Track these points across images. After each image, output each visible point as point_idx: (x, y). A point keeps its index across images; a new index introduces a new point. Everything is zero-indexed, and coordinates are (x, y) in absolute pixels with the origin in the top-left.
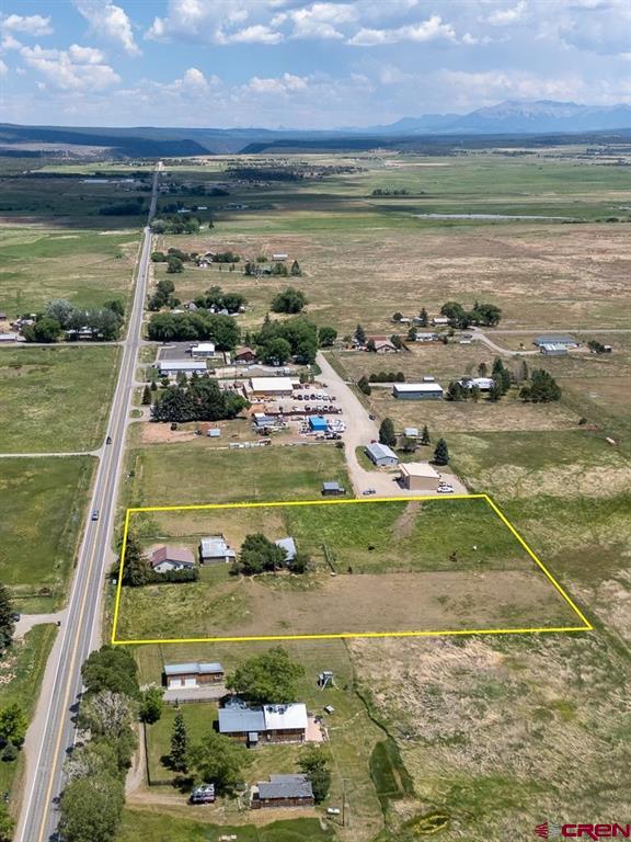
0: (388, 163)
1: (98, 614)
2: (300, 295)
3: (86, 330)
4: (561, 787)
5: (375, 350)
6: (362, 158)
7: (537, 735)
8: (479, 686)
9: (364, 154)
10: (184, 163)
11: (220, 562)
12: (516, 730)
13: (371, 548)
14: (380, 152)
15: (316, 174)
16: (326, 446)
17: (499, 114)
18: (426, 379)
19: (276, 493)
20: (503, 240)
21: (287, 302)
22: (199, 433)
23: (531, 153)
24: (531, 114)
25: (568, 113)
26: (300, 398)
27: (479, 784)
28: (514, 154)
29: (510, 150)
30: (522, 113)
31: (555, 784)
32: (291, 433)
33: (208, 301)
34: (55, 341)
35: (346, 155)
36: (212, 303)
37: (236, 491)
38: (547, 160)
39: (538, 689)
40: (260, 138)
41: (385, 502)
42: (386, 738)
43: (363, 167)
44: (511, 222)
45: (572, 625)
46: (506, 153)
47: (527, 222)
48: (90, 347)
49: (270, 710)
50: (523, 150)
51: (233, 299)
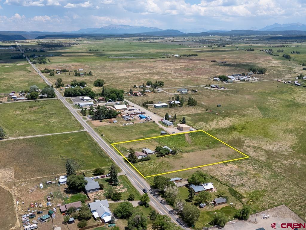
0: (85, 42)
1: (133, 171)
2: (103, 81)
3: (46, 95)
4: (268, 190)
5: (137, 96)
6: (76, 40)
7: (256, 181)
8: (238, 173)
9: (76, 39)
10: (23, 42)
11: (152, 155)
12: (252, 181)
13: (186, 146)
14: (81, 39)
15: (67, 45)
16: (150, 122)
17: (109, 28)
18: (159, 102)
19: (148, 136)
20: (140, 64)
21: (99, 83)
22: (110, 122)
23: (124, 39)
24: (118, 28)
25: (128, 28)
26: (129, 110)
27: (254, 193)
28: (120, 39)
29: (119, 38)
30: (115, 28)
31: (266, 190)
32: (136, 120)
33: (75, 84)
34: (37, 99)
35: (71, 39)
36: (76, 85)
37: (137, 137)
38: (130, 41)
39: (250, 172)
40: (40, 34)
41: (179, 134)
42: (229, 187)
43: (79, 43)
44: (136, 59)
45: (245, 157)
46: (117, 39)
47: (141, 58)
48: (49, 100)
49: (204, 185)
50: (121, 38)
51: (83, 83)
